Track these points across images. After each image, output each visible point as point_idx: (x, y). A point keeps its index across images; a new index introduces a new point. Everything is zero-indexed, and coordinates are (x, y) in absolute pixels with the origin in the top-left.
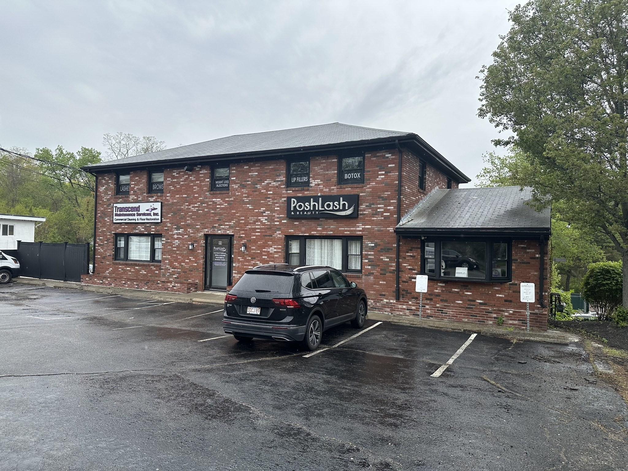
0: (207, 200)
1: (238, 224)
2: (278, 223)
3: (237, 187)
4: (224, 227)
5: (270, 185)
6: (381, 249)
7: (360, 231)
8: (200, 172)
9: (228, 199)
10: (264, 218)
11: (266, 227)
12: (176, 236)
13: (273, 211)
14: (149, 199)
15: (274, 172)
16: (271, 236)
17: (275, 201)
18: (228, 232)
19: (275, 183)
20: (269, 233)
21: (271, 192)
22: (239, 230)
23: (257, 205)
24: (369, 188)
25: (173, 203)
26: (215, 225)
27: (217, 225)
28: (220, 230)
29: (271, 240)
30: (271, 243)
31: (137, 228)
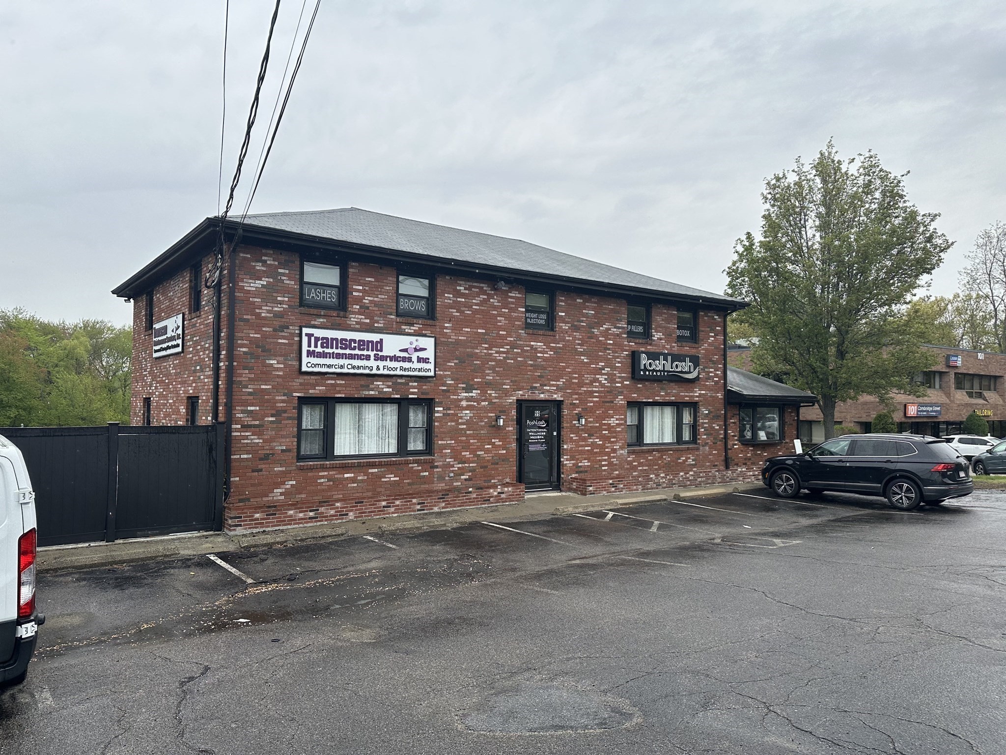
0: (521, 343)
1: (568, 385)
2: (619, 385)
3: (567, 328)
4: (549, 388)
5: (610, 332)
6: (713, 416)
7: (697, 397)
8: (510, 294)
9: (554, 345)
10: (603, 377)
11: (606, 389)
12: (464, 403)
13: (614, 368)
14: (403, 327)
15: (614, 315)
16: (612, 402)
17: (616, 354)
18: (555, 396)
19: (615, 330)
20: (609, 398)
21: (611, 342)
22: (571, 394)
23: (595, 359)
24: (703, 350)
25: (458, 342)
26: (535, 385)
27: (539, 385)
28: (543, 393)
29: (612, 408)
30: (612, 412)
31: (371, 386)
